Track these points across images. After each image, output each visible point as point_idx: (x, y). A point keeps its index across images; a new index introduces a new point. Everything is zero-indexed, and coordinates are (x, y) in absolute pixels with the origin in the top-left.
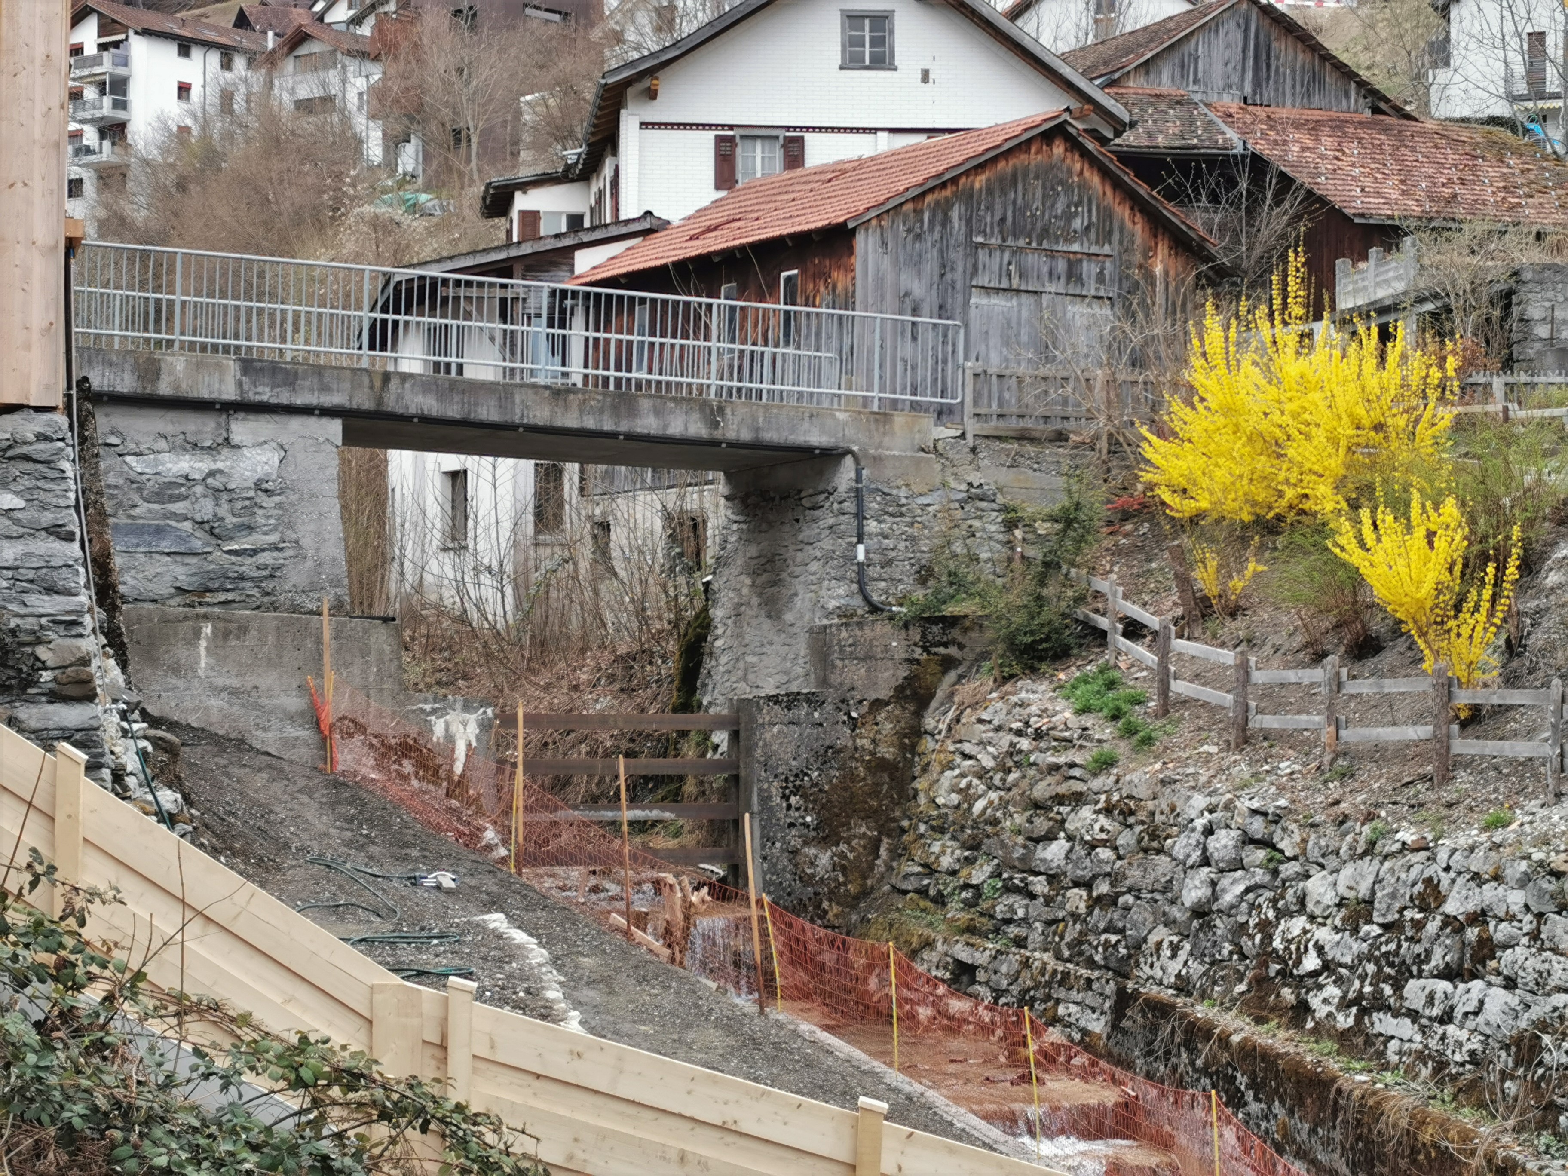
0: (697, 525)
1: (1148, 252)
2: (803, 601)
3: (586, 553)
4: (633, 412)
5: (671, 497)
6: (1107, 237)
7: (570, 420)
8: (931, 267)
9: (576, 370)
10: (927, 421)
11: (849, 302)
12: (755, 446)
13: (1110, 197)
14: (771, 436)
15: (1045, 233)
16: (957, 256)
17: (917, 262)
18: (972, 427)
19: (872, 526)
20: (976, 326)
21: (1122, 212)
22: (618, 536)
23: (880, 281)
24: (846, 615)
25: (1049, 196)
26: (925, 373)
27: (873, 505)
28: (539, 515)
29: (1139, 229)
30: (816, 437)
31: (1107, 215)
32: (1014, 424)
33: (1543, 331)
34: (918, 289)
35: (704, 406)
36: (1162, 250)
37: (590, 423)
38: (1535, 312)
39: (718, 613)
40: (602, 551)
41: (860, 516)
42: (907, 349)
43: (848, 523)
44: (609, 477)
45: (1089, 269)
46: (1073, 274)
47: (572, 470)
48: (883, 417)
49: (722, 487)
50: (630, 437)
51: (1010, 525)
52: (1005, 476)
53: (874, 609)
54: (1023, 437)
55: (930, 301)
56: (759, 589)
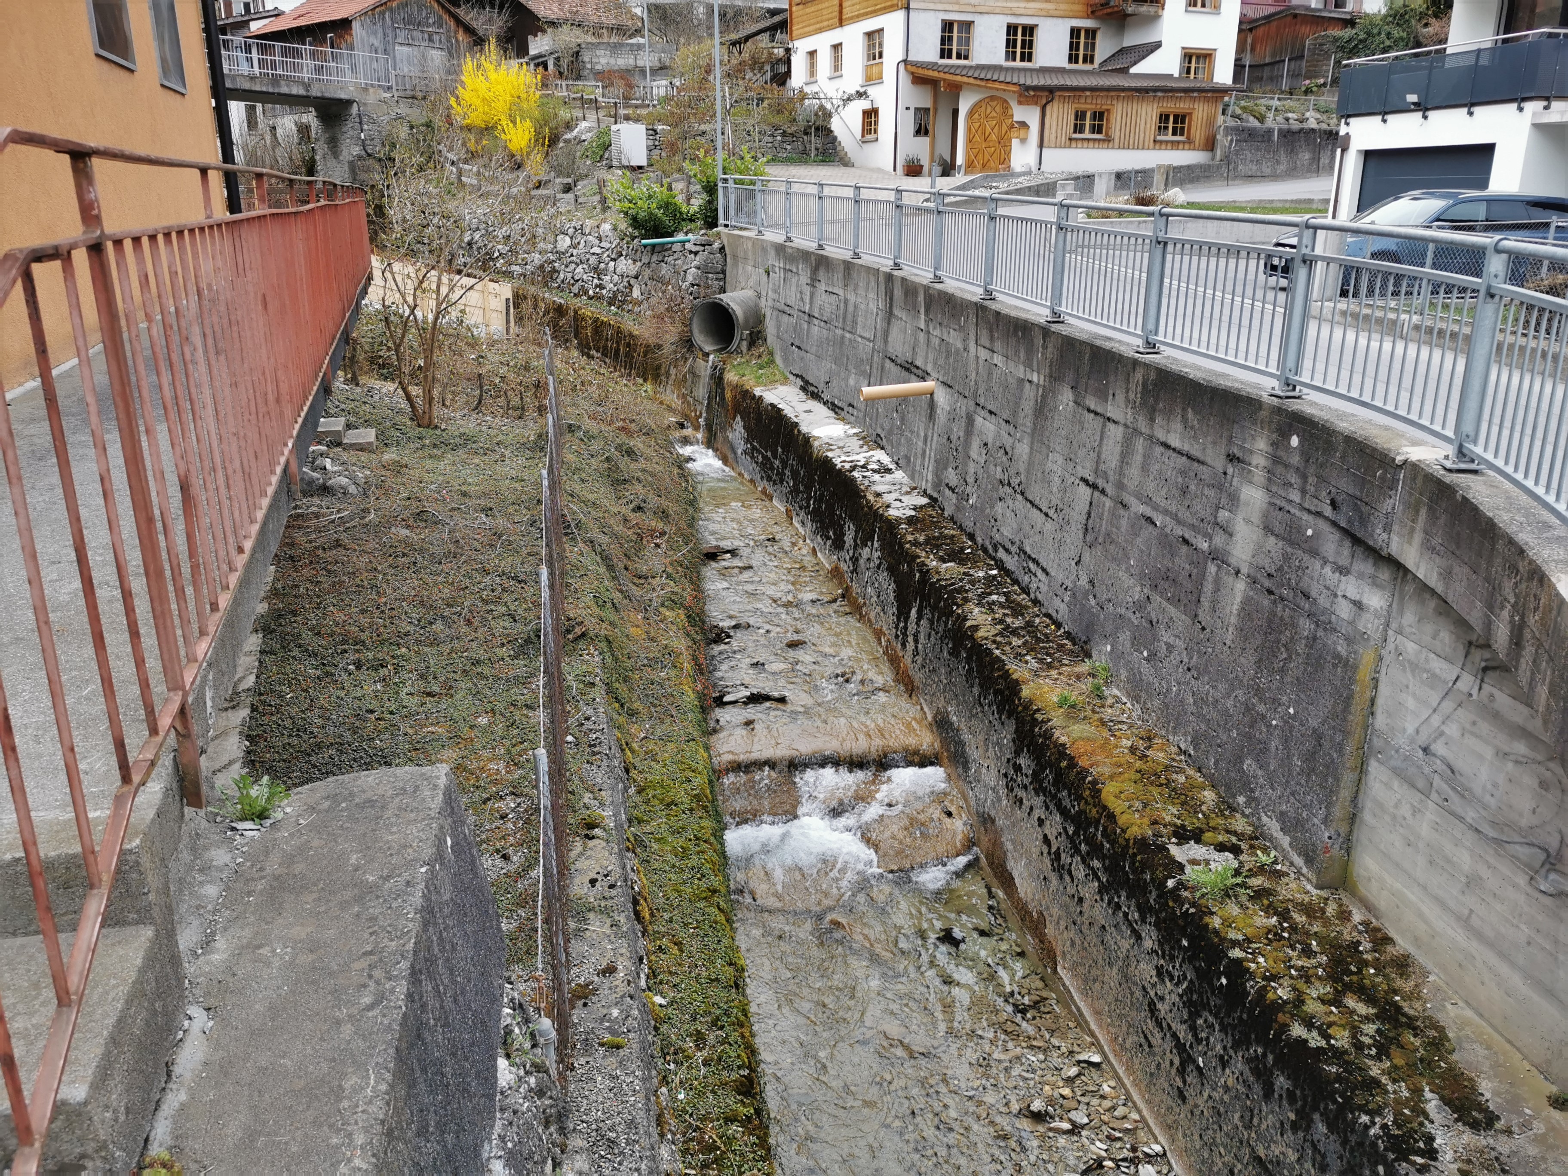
0: (308, 127)
1: (456, 32)
2: (345, 153)
3: (268, 137)
4: (279, 86)
5: (297, 117)
6: (441, 26)
7: (257, 88)
8: (380, 35)
9: (256, 70)
10: (381, 91)
11: (352, 49)
12: (323, 98)
13: (441, 12)
14: (327, 95)
15: (419, 24)
16: (389, 31)
17: (375, 33)
18: (396, 94)
19: (365, 127)
20: (398, 57)
21: (446, 17)
22: (279, 132)
23: (362, 40)
24: (360, 157)
25: (420, 11)
26: (382, 74)
27: (365, 120)
28: (249, 123)
29: (452, 24)
30: (343, 96)
31: (440, 17)
32: (409, 93)
33: (589, 66)
34: (376, 43)
35: (303, 83)
36: (461, 32)
37: (264, 89)
38: (586, 59)
39: (317, 157)
40: (274, 135)
41: (361, 123)
42: (375, 65)
43: (357, 126)
44: (274, 109)
45: (436, 38)
46: (431, 40)
47: (259, 106)
48: (365, 89)
49: (314, 113)
50: (279, 94)
51: (412, 127)
52: (408, 111)
53: (369, 155)
54: (414, 97)
55: (381, 49)
56: (330, 149)
